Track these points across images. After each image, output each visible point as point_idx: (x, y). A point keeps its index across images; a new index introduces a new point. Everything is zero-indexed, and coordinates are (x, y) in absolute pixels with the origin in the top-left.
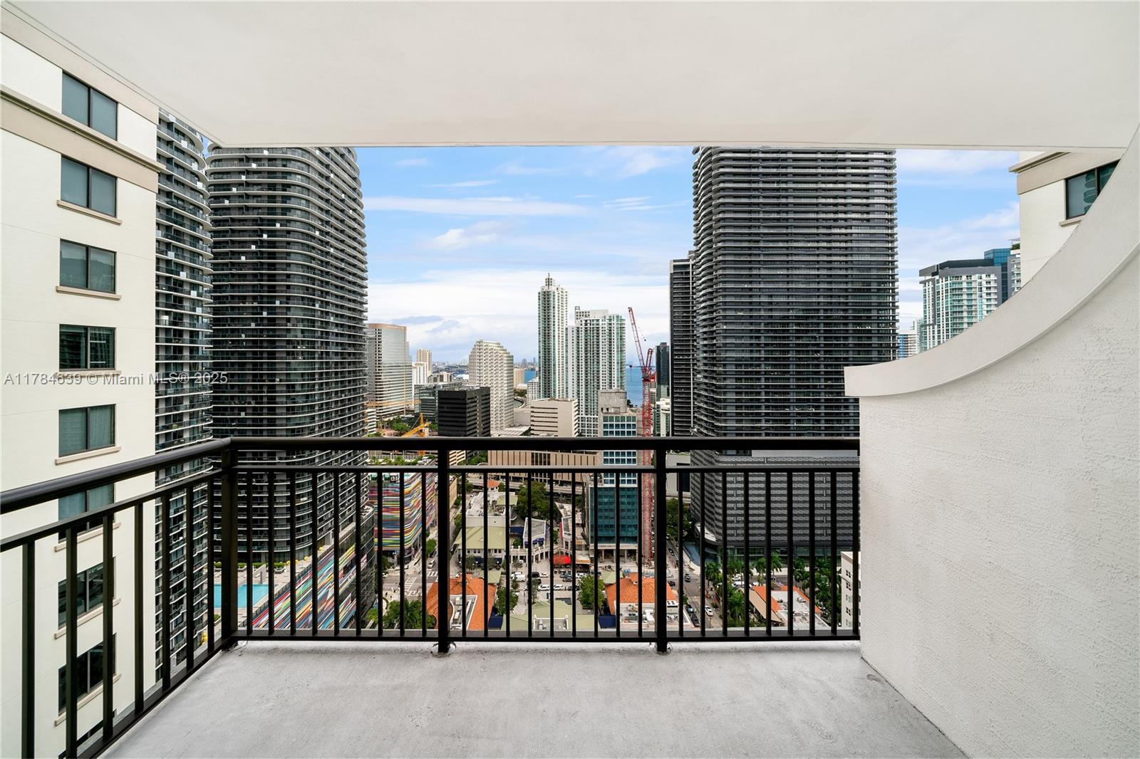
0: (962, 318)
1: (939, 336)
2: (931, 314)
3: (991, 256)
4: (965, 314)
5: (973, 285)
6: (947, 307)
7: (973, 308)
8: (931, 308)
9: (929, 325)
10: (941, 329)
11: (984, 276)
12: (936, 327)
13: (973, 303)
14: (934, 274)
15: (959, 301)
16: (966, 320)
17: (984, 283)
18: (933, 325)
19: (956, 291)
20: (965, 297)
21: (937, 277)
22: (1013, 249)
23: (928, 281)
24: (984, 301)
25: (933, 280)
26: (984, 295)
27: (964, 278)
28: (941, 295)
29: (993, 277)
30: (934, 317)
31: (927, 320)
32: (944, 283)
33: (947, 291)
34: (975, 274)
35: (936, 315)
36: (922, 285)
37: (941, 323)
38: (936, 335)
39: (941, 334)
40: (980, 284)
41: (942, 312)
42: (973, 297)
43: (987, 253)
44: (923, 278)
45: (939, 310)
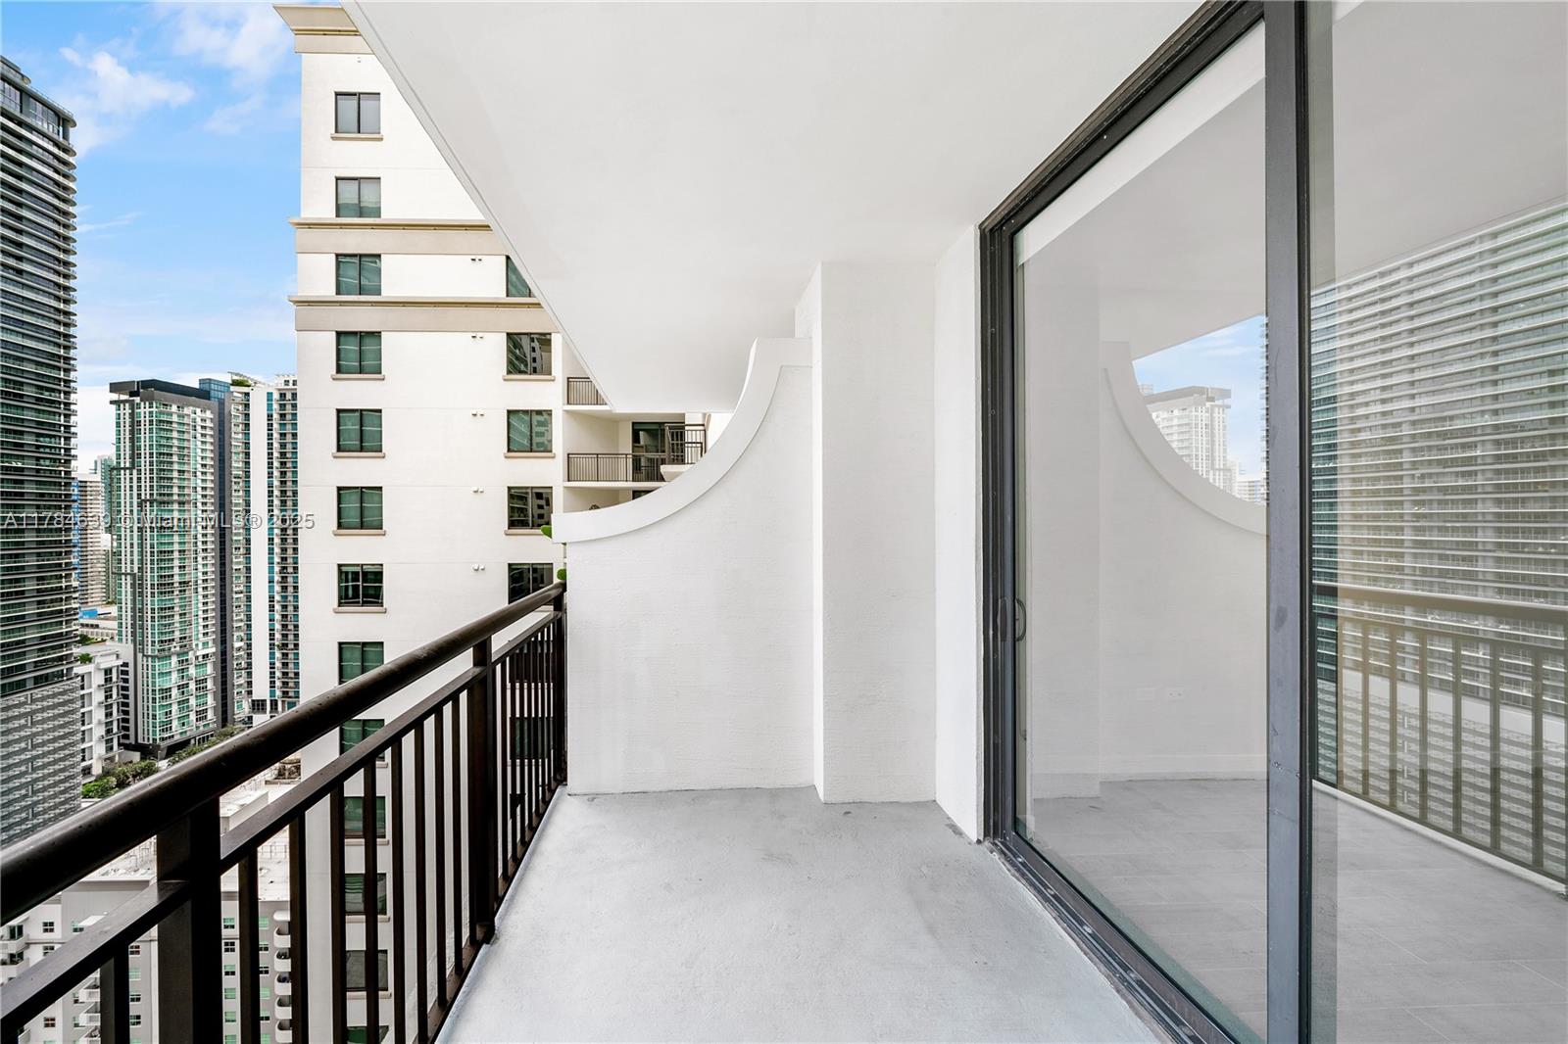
0: (172, 463)
1: (139, 487)
2: (128, 452)
3: (206, 387)
4: (175, 458)
5: (186, 420)
6: (151, 446)
7: (186, 452)
8: (128, 444)
9: (125, 469)
10: (143, 476)
11: (198, 410)
12: (135, 472)
13: (186, 444)
14: (132, 394)
15: (168, 438)
16: (176, 467)
17: (198, 420)
18: (131, 469)
19: (164, 425)
20: (175, 434)
21: (137, 399)
22: (232, 385)
23: (124, 402)
24: (199, 443)
25: (132, 403)
26: (198, 436)
27: (174, 408)
28: (142, 427)
29: (209, 414)
30: (132, 457)
31: (122, 461)
32: (148, 410)
33: (151, 422)
34: (188, 405)
35: (135, 455)
36: (114, 407)
37: (143, 468)
38: (135, 484)
39: (143, 484)
40: (194, 420)
41: (144, 451)
42: (186, 436)
43: (202, 381)
44: (115, 397)
45: (139, 448)
